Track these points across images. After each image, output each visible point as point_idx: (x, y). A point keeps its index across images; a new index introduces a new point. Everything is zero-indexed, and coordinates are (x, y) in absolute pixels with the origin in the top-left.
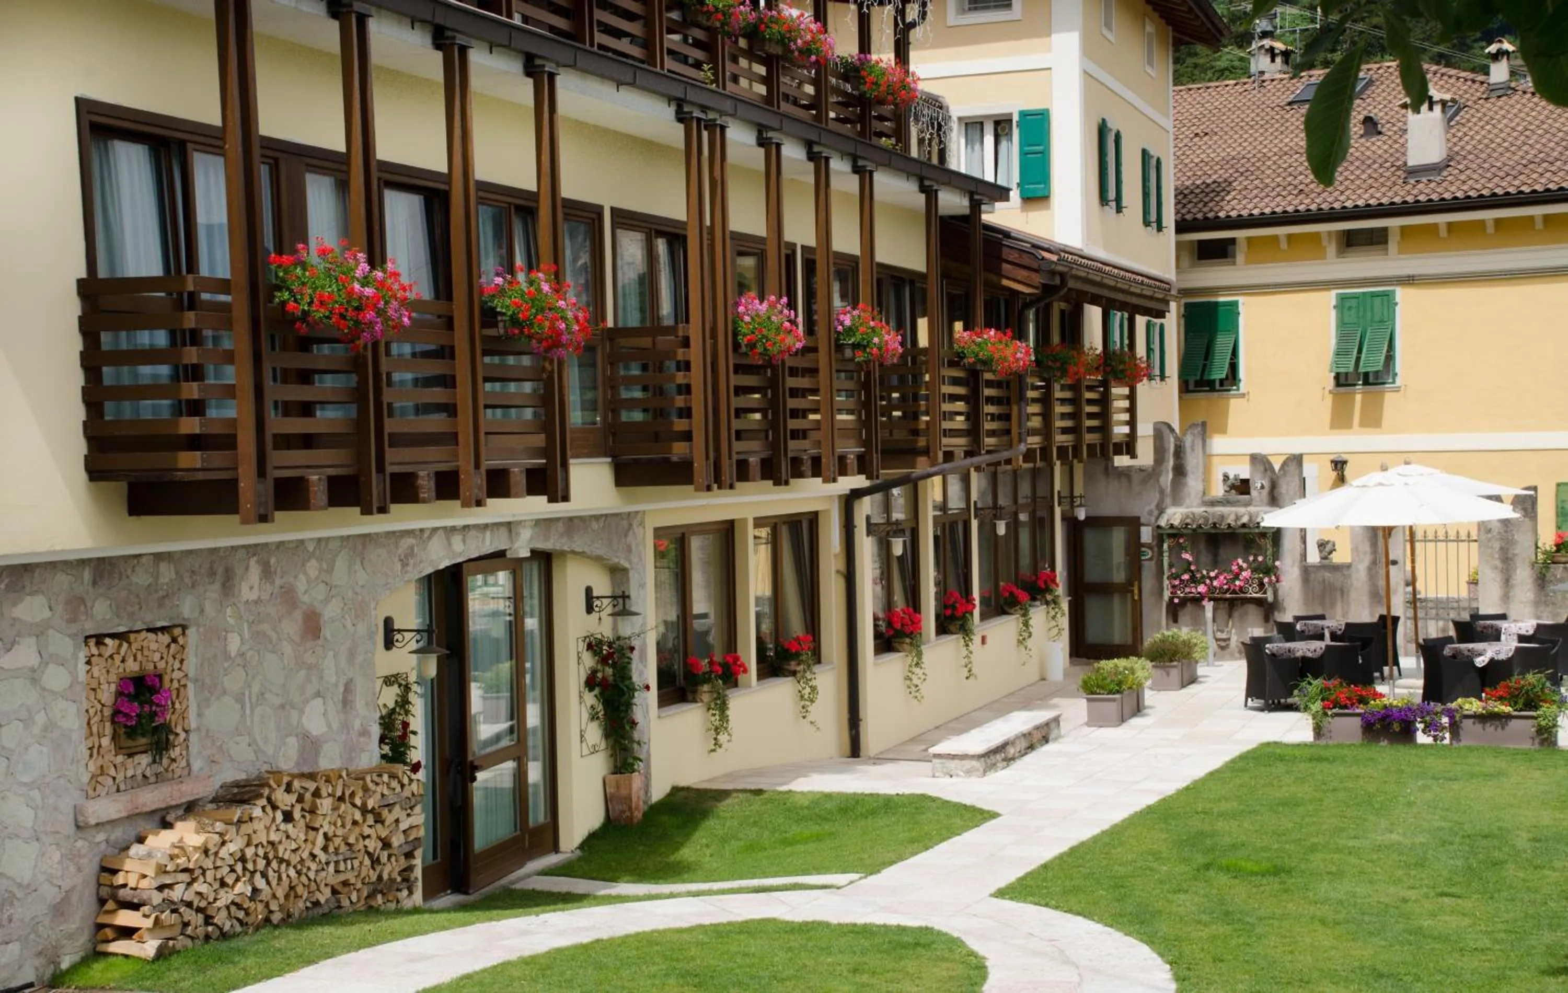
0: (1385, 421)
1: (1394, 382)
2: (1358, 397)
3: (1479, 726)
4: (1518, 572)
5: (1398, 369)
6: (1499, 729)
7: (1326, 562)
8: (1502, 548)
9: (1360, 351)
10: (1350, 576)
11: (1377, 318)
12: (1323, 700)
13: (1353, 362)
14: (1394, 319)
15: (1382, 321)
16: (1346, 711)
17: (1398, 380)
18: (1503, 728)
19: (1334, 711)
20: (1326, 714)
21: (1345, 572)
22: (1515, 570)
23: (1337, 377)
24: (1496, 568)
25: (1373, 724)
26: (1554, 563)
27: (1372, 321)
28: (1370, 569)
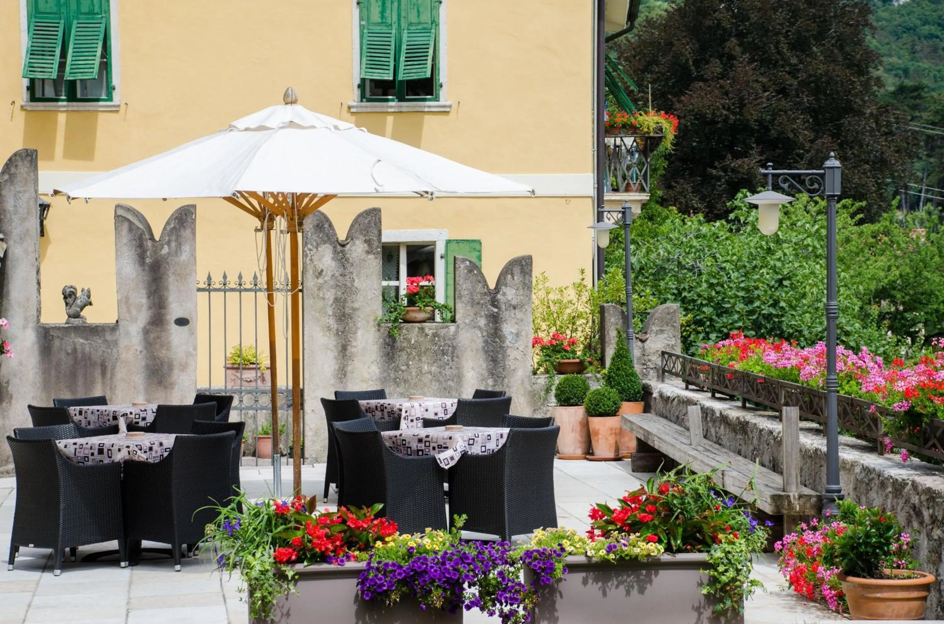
0: (98, 154)
1: (110, 99)
2: (62, 118)
3: (594, 588)
4: (360, 333)
5: (116, 81)
6: (635, 592)
7: (76, 322)
8: (336, 300)
9: (64, 55)
10: (116, 343)
11: (85, 9)
12: (274, 543)
13: (56, 66)
14: (108, 12)
15: (91, 13)
16: (325, 567)
17: (116, 95)
18: (642, 591)
19: (300, 567)
20: (281, 576)
21: (109, 337)
22: (355, 333)
23: (31, 88)
24: (329, 329)
25: (386, 594)
26: (406, 321)
27: (79, 12)
28: (146, 332)
